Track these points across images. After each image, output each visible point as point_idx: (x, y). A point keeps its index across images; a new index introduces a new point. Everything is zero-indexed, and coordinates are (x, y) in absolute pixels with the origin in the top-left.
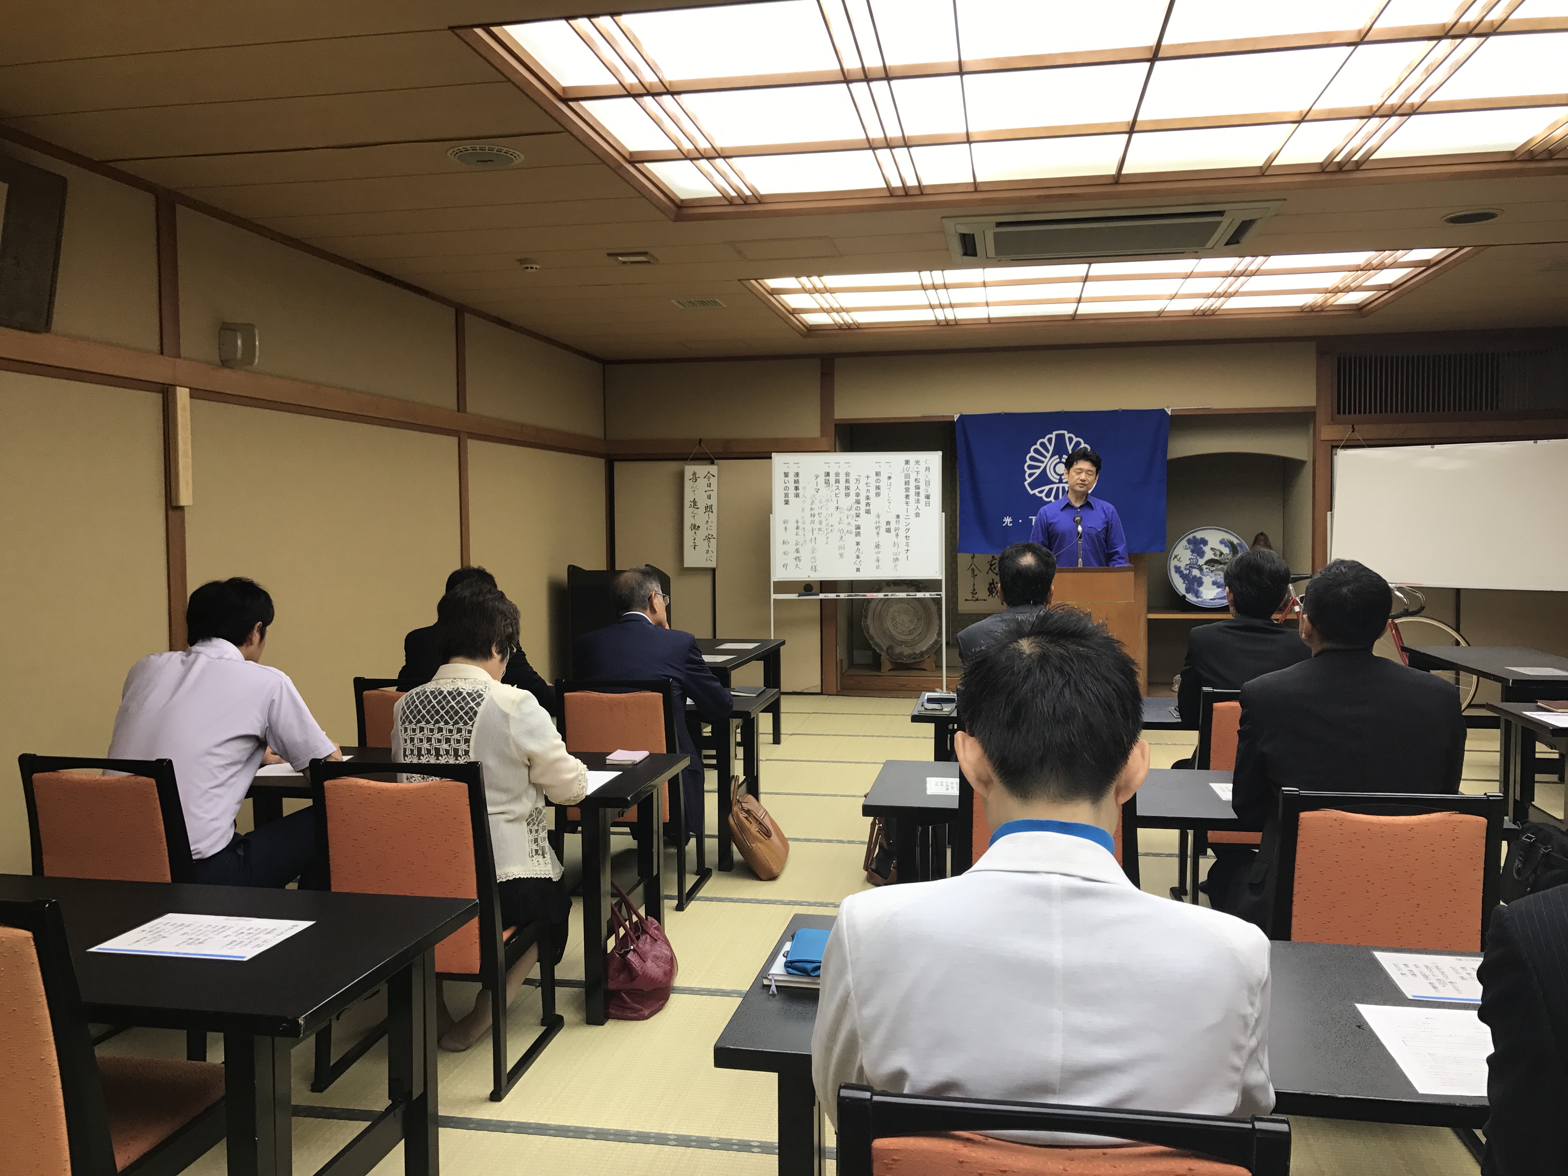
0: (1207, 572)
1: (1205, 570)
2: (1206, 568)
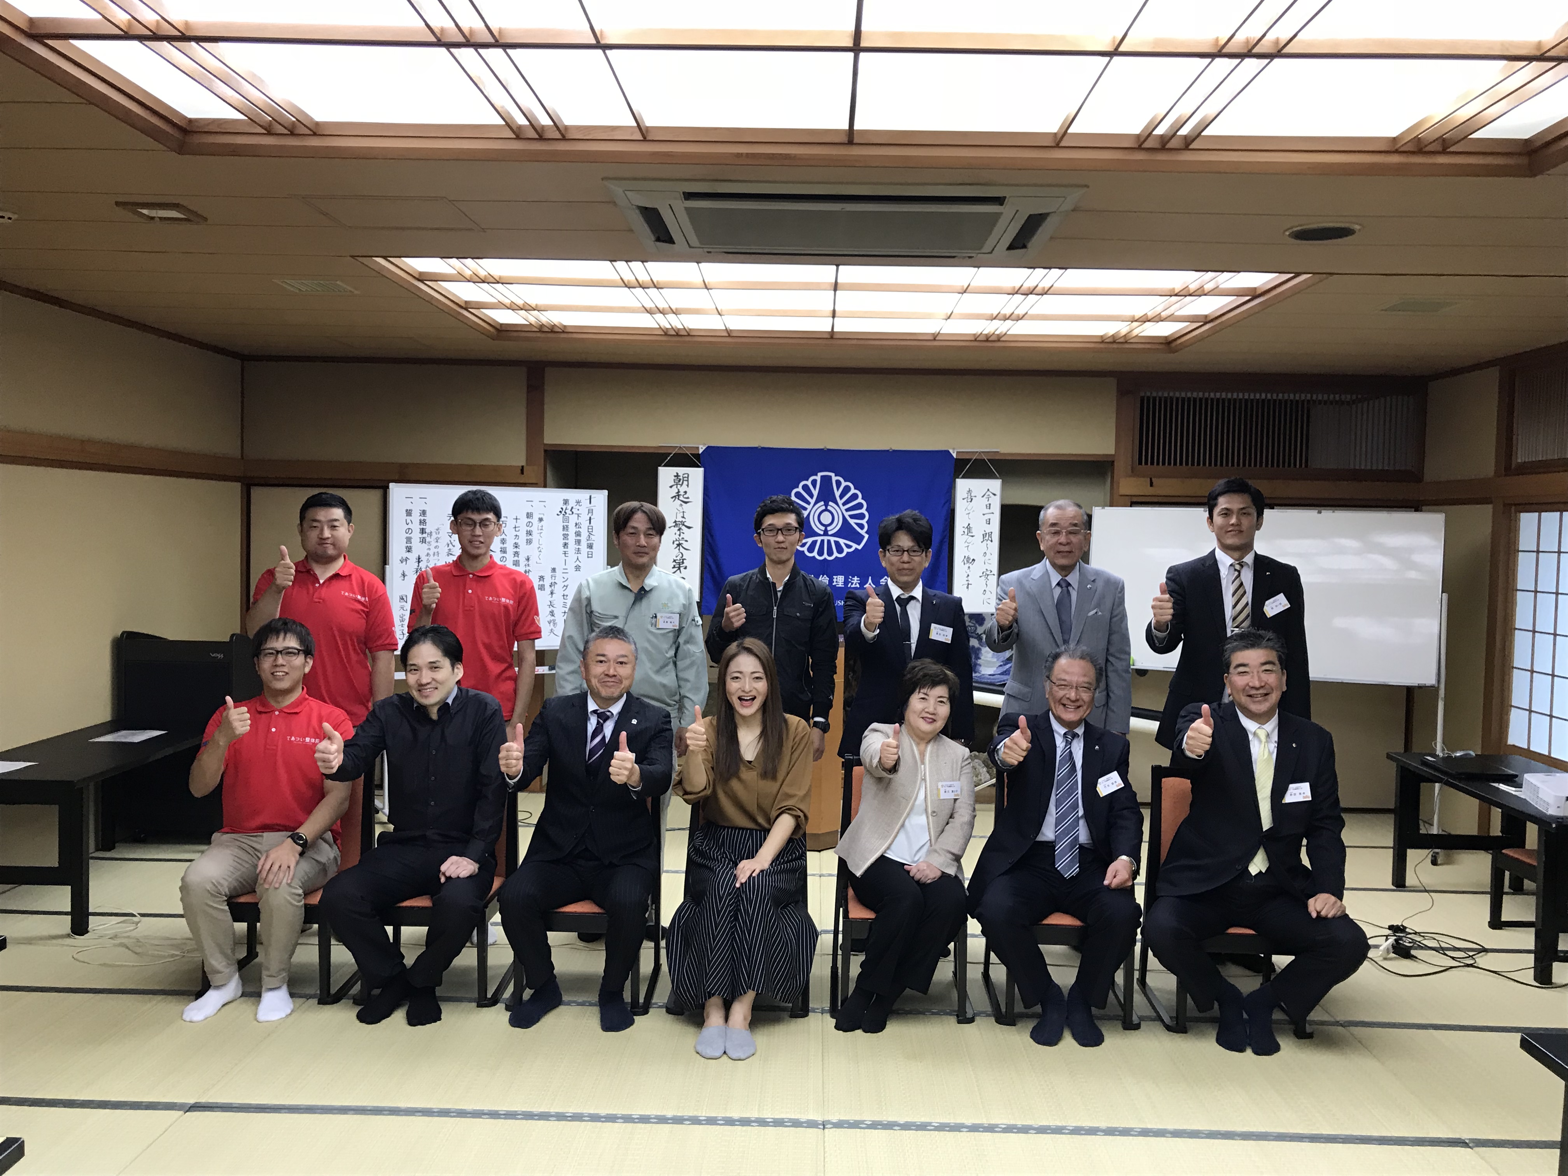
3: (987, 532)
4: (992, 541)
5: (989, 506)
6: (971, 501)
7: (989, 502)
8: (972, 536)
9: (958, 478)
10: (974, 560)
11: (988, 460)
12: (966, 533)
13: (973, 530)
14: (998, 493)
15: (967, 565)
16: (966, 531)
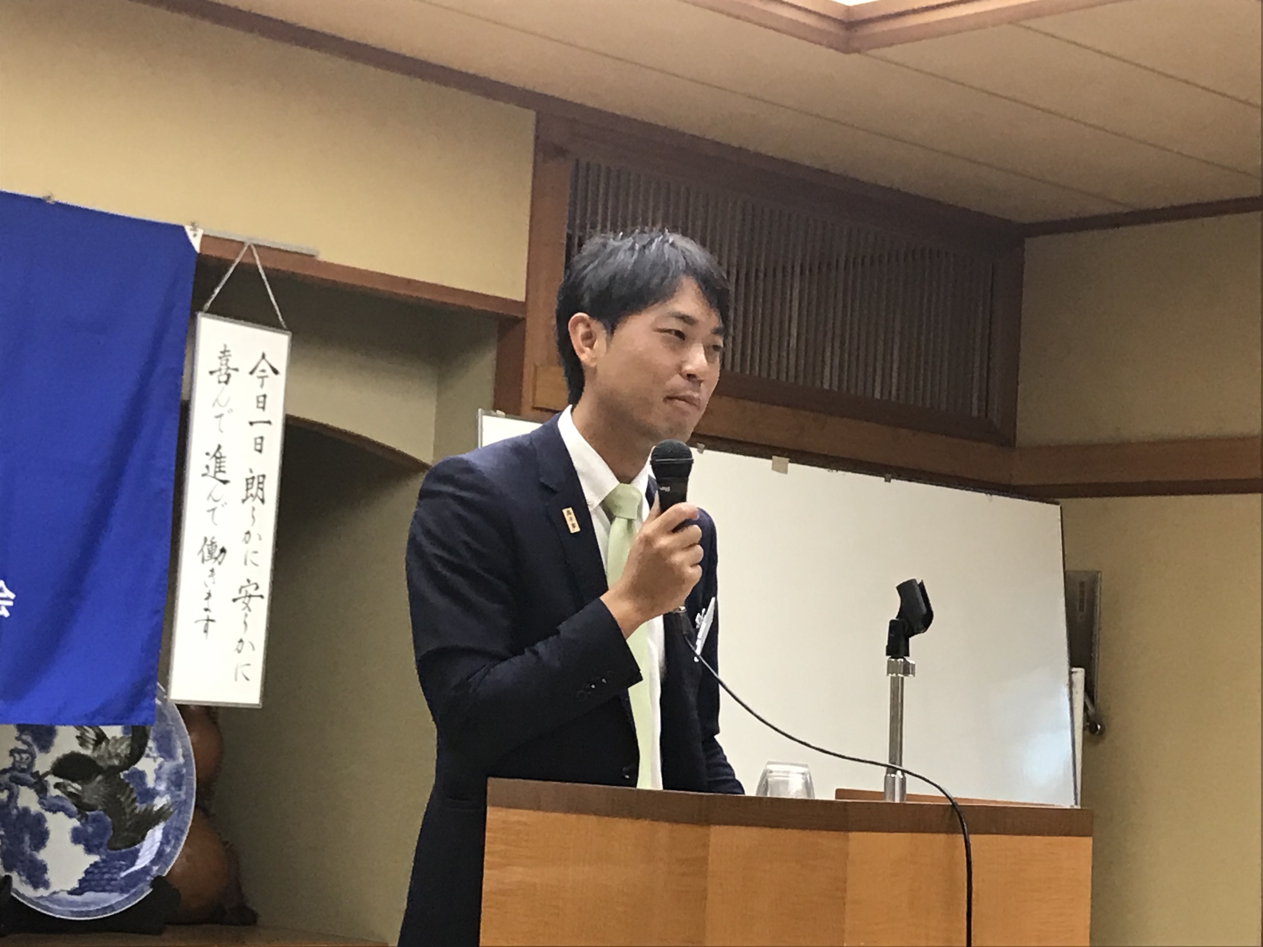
0: (57, 797)
1: (54, 792)
2: (57, 786)
3: (255, 474)
4: (263, 501)
5: (262, 402)
6: (226, 382)
7: (262, 393)
8: (225, 482)
9: (200, 309)
10: (223, 551)
11: (265, 268)
12: (212, 473)
13: (227, 465)
14: (282, 365)
15: (210, 564)
16: (212, 463)
